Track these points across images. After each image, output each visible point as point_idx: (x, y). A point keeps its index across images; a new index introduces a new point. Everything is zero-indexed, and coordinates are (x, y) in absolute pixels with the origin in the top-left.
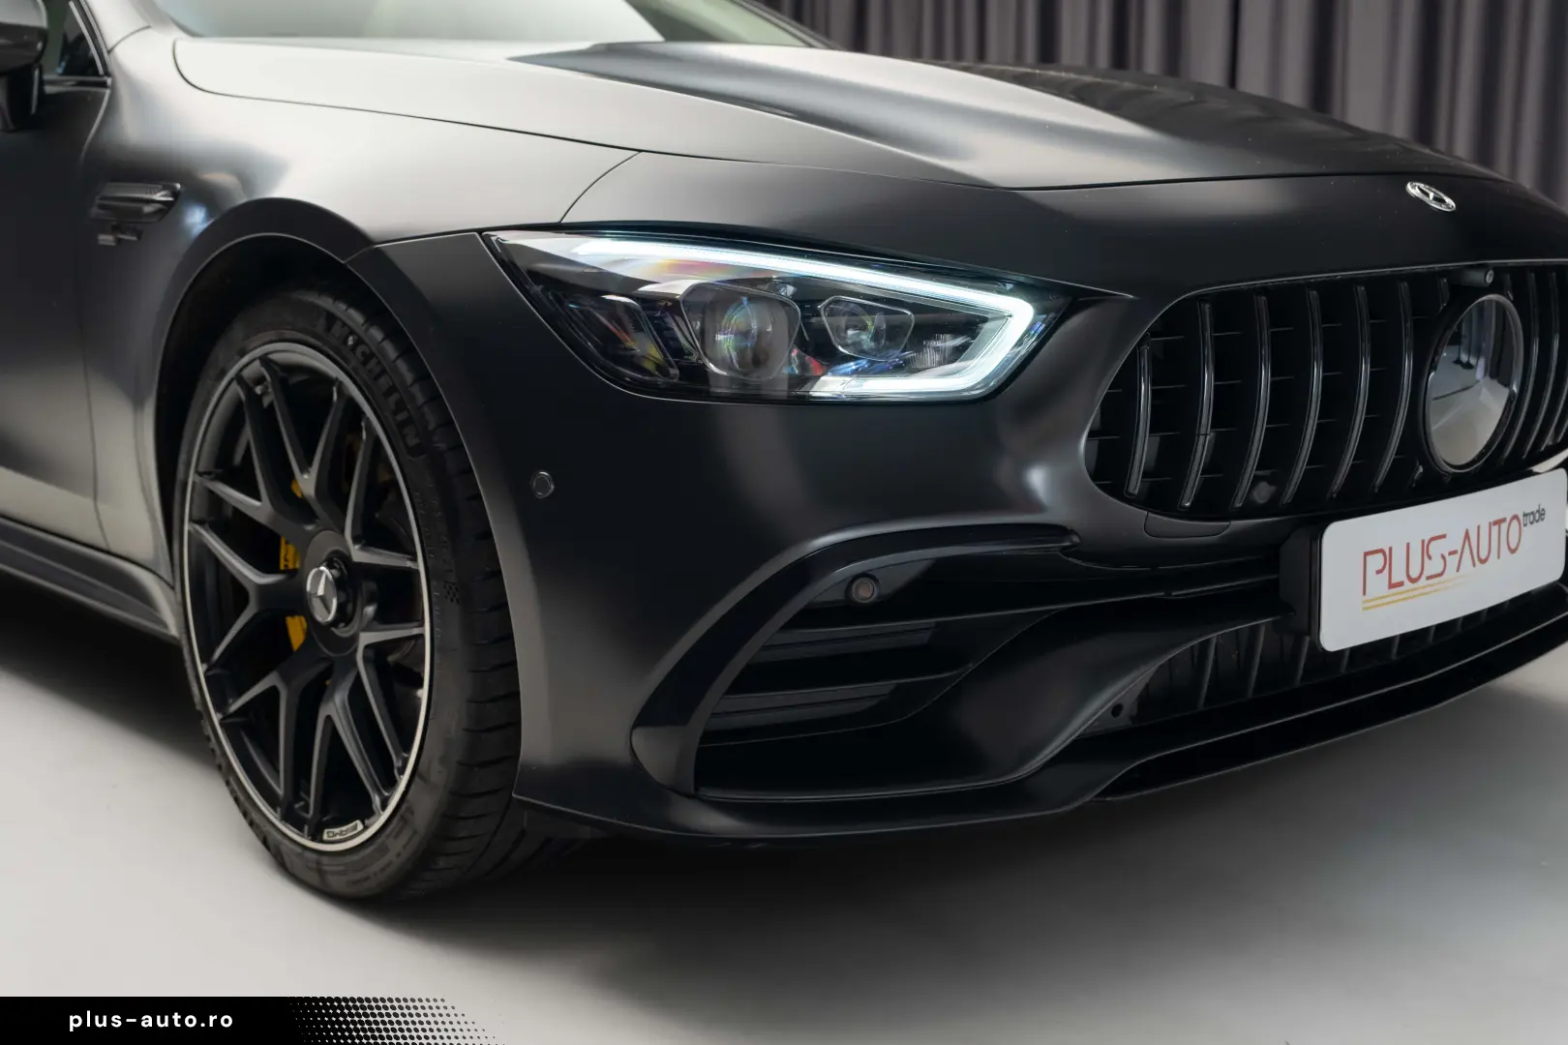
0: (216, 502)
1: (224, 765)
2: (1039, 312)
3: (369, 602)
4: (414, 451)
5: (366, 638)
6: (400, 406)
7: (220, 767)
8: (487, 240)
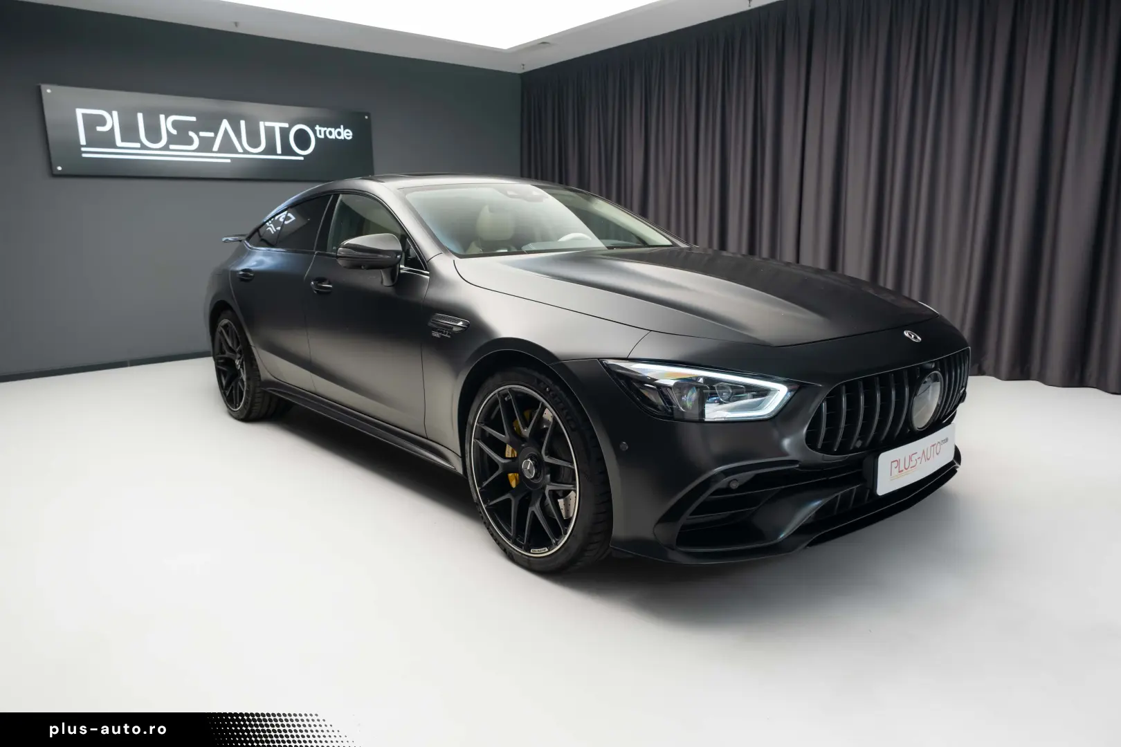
0: (483, 431)
1: (486, 521)
2: (790, 391)
3: (547, 474)
4: (573, 430)
5: (548, 488)
6: (568, 414)
7: (485, 523)
8: (601, 363)
